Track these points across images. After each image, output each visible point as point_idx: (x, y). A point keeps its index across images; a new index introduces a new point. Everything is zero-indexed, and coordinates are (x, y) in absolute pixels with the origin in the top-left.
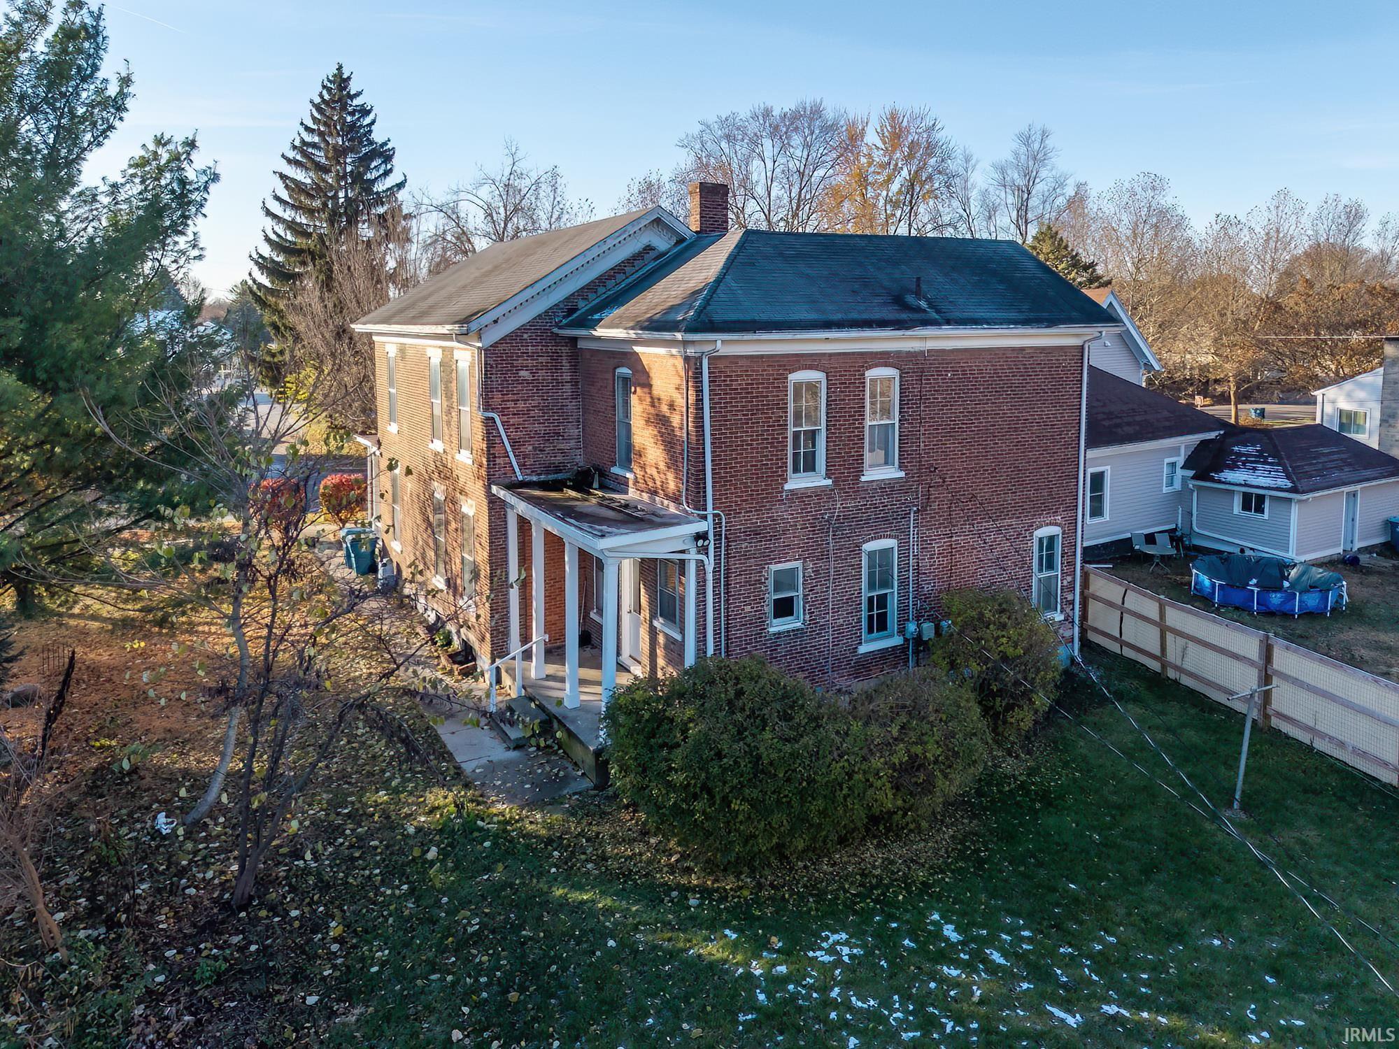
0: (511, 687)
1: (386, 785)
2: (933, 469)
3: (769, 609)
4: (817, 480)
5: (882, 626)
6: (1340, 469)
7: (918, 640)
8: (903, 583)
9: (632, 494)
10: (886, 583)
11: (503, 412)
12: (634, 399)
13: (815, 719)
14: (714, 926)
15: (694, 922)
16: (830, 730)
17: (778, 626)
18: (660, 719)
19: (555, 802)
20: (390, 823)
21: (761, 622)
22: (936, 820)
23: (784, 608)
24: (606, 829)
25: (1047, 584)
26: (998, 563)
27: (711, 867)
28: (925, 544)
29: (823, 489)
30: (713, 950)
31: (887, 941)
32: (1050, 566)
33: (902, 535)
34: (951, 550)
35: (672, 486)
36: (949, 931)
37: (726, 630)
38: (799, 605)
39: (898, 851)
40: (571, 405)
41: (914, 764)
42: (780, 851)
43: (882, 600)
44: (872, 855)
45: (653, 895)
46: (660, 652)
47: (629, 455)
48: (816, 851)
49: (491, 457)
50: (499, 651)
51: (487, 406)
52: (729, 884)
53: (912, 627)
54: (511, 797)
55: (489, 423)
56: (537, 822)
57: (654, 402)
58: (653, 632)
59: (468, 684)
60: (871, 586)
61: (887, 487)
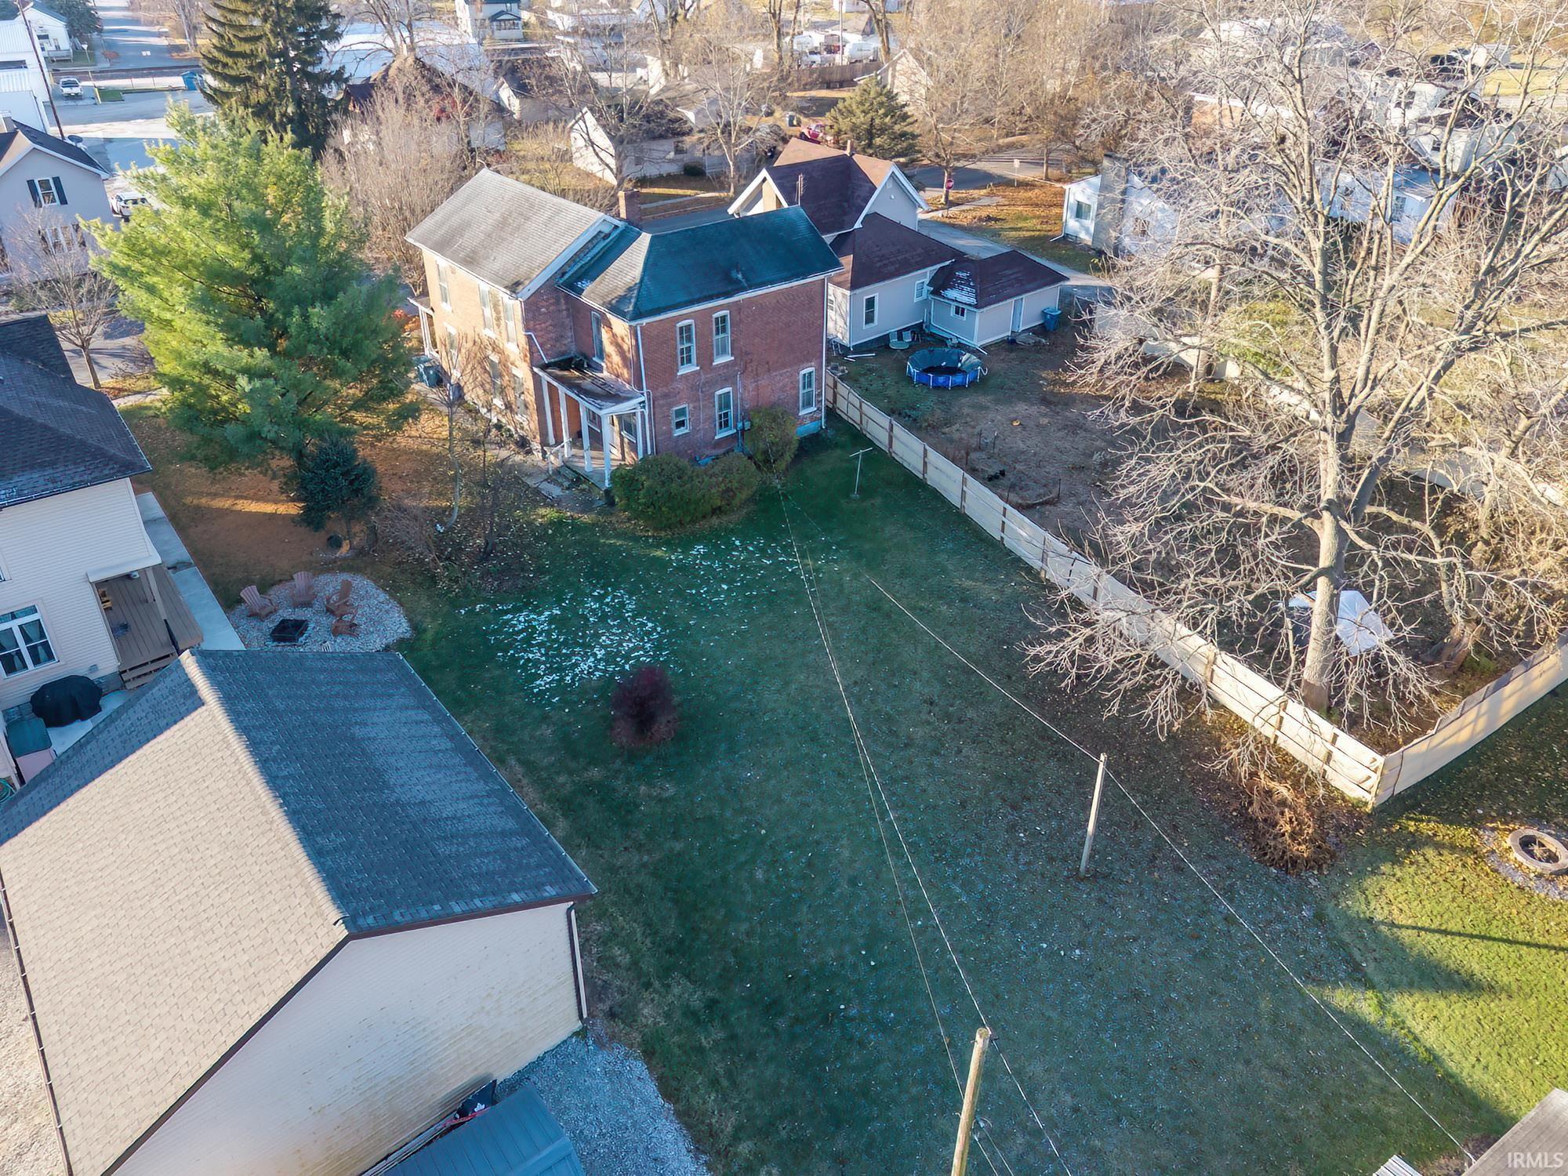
0: (555, 462)
1: (518, 508)
2: (747, 354)
3: (673, 426)
4: (693, 368)
5: (726, 424)
6: (1012, 286)
7: (743, 430)
8: (735, 406)
9: (605, 374)
10: (728, 406)
11: (534, 330)
12: (603, 331)
13: (691, 478)
14: (658, 547)
15: (652, 546)
16: (696, 481)
17: (678, 432)
18: (632, 479)
19: (591, 510)
20: (530, 524)
21: (670, 432)
22: (740, 507)
23: (681, 424)
24: (614, 519)
25: (809, 394)
26: (782, 389)
27: (655, 529)
28: (744, 387)
29: (696, 372)
30: (659, 553)
31: (716, 547)
32: (810, 385)
33: (734, 384)
34: (757, 388)
35: (626, 376)
36: (737, 543)
37: (655, 437)
38: (687, 423)
39: (725, 519)
40: (567, 321)
41: (728, 490)
42: (681, 522)
43: (726, 415)
44: (715, 521)
45: (636, 539)
46: (626, 446)
47: (601, 354)
48: (693, 522)
49: (532, 353)
50: (544, 443)
51: (527, 329)
52: (663, 534)
53: (740, 425)
54: (572, 510)
55: (529, 338)
56: (586, 518)
57: (614, 335)
58: (622, 437)
59: (529, 458)
60: (720, 409)
61: (726, 365)
